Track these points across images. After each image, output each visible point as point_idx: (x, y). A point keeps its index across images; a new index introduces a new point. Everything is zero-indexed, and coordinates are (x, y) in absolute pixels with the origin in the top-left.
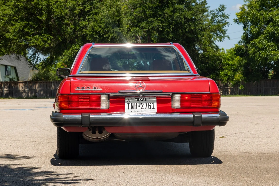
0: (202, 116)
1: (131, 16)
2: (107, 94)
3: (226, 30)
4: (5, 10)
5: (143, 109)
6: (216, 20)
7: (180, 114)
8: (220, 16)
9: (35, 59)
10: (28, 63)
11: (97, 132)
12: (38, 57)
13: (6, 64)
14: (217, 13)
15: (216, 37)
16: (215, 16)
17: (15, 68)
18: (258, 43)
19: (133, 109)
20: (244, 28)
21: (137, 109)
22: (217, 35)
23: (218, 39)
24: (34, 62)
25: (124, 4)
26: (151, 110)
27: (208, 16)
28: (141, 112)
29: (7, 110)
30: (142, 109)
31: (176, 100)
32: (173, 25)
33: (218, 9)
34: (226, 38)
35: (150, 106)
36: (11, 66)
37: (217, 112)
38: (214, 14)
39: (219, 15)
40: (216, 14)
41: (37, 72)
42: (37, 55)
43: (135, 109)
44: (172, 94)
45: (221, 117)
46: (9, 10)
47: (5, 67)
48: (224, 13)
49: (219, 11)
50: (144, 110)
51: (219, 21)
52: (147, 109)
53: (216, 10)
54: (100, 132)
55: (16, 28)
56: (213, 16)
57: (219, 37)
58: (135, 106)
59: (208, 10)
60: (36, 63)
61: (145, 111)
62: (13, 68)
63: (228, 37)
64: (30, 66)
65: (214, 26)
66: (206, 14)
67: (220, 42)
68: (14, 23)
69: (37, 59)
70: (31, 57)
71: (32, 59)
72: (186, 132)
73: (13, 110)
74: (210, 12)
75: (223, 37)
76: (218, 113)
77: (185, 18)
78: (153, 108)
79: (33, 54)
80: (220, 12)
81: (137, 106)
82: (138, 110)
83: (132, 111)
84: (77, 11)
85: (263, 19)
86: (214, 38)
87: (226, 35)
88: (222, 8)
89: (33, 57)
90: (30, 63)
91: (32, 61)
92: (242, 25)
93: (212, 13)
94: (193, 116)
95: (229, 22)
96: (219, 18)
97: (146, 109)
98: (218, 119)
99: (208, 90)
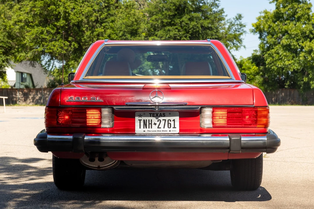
0: (243, 139)
1: (147, 24)
2: (109, 108)
3: (243, 39)
4: (20, 15)
5: (160, 128)
6: (233, 29)
7: (212, 136)
8: (237, 25)
9: (50, 65)
10: (43, 70)
11: (97, 159)
12: (53, 64)
13: (22, 71)
14: (234, 21)
15: (232, 46)
16: (232, 25)
17: (31, 75)
18: (274, 53)
19: (146, 128)
20: (260, 37)
21: (151, 128)
22: (234, 44)
23: (235, 48)
24: (50, 69)
25: (140, 12)
26: (172, 129)
27: (224, 24)
28: (157, 132)
29: (18, 118)
30: (158, 128)
31: (206, 116)
32: (190, 34)
33: (235, 18)
34: (242, 47)
35: (170, 124)
36: (27, 74)
37: (264, 133)
38: (231, 23)
39: (236, 23)
40: (233, 23)
41: (52, 78)
42: (52, 61)
43: (149, 128)
44: (202, 108)
45: (268, 141)
46: (24, 16)
47: (21, 74)
48: (241, 22)
49: (236, 19)
50: (162, 129)
51: (236, 30)
52: (166, 128)
53: (234, 18)
54: (101, 160)
55: (33, 34)
56: (230, 25)
57: (235, 47)
58: (149, 124)
59: (225, 19)
60: (51, 70)
61: (163, 131)
62: (29, 75)
63: (245, 47)
64: (45, 73)
65: (231, 34)
66: (223, 22)
67: (236, 51)
68: (30, 29)
69: (53, 66)
70: (46, 64)
71: (47, 65)
72: (221, 160)
73: (25, 118)
74: (227, 21)
75: (240, 47)
76: (265, 135)
77: (202, 27)
78: (174, 127)
79: (49, 61)
80: (237, 21)
81: (151, 124)
82: (153, 129)
83: (144, 131)
84: (93, 18)
85: (279, 29)
86: (231, 47)
87: (243, 44)
88: (240, 17)
89: (48, 63)
90: (45, 70)
91: (48, 68)
92: (258, 35)
93: (229, 21)
94: (228, 139)
95: (246, 31)
96: (236, 27)
97: (164, 128)
98: (264, 143)
99: (252, 103)
